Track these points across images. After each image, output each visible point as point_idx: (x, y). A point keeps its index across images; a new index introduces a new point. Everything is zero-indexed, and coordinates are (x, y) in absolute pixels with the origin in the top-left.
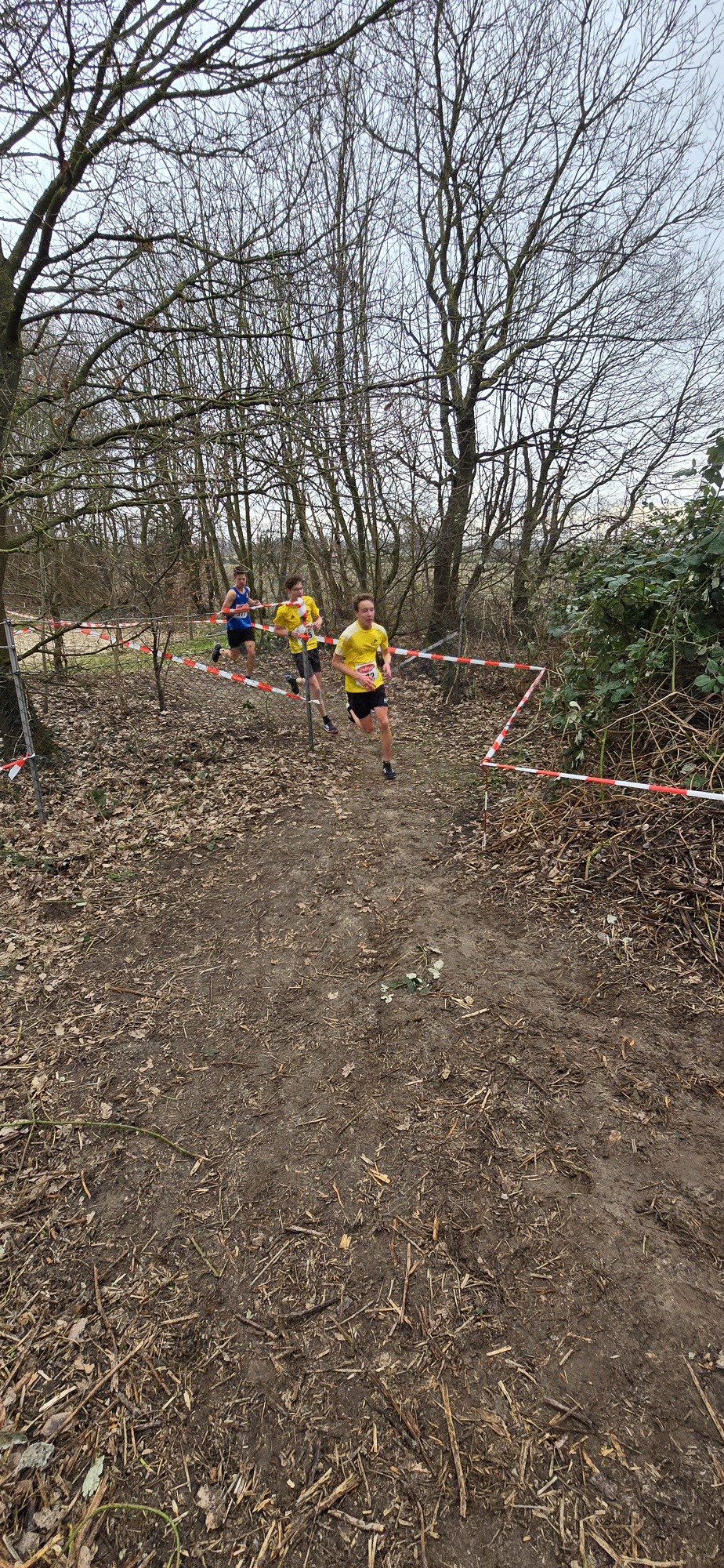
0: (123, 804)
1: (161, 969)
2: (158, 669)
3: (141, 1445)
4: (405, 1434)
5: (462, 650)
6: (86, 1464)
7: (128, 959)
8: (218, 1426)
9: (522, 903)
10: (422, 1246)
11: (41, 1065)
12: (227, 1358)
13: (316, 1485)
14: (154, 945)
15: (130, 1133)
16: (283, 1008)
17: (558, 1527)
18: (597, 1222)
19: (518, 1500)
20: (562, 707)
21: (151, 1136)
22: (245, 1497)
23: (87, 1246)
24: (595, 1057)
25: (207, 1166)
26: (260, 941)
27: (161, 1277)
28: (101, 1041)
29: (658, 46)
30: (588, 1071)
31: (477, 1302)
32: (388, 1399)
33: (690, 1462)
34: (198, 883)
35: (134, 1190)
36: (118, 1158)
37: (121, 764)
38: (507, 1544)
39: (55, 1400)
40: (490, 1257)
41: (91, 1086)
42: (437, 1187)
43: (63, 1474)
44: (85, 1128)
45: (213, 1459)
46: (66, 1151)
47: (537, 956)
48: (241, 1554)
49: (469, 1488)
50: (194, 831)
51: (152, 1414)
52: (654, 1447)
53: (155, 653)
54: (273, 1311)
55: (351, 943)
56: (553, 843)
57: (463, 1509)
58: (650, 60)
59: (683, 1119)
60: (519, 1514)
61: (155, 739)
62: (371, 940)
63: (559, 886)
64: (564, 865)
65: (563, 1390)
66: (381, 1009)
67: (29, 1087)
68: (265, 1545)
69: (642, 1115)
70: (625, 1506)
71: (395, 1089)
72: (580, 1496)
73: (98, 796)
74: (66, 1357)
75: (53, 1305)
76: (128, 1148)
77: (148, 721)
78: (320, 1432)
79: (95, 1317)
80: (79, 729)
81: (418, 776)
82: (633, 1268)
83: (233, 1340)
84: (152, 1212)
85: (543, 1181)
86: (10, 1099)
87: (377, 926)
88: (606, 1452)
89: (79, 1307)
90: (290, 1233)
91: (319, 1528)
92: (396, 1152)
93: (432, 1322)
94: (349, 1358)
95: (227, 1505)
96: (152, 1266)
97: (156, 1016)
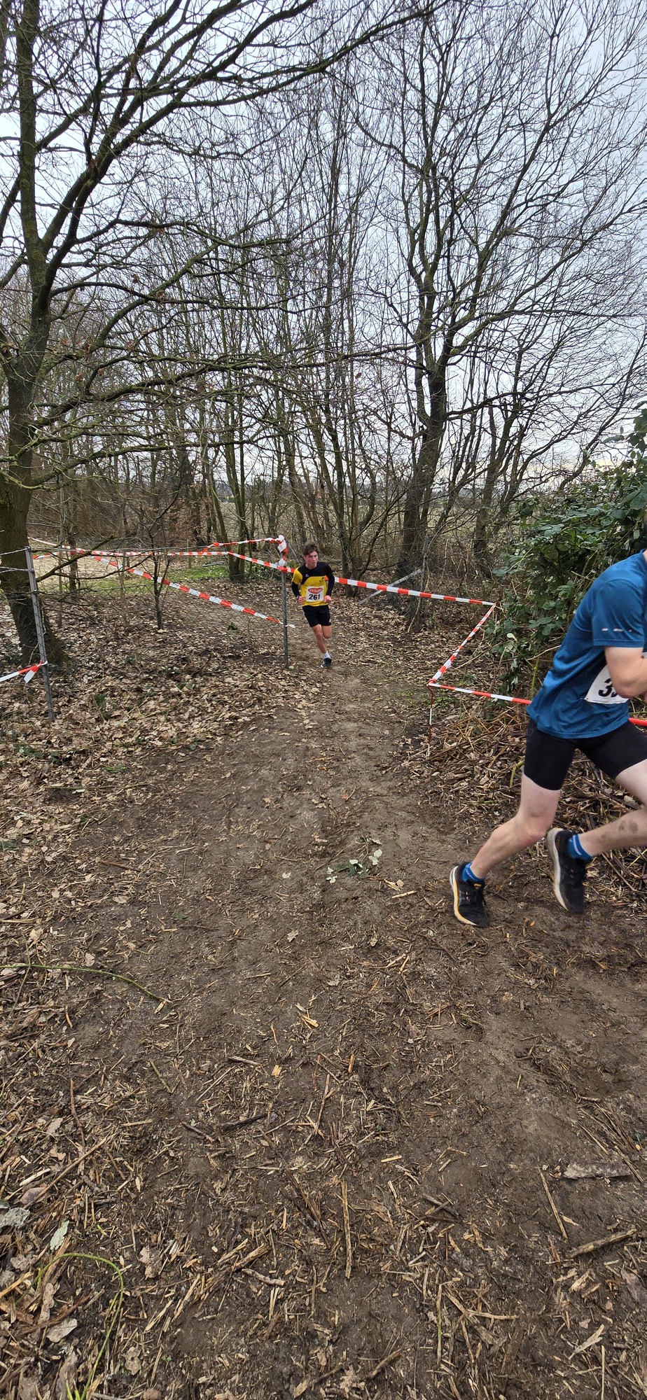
0: (121, 708)
1: (144, 847)
2: (157, 593)
3: (99, 1215)
4: (308, 1216)
5: (424, 587)
6: (55, 1226)
7: (116, 839)
8: (162, 1205)
9: (455, 805)
10: (339, 1077)
11: (39, 921)
12: (172, 1154)
13: (235, 1251)
14: (139, 827)
15: (108, 979)
16: (245, 884)
17: (422, 1289)
18: (483, 1063)
19: (393, 1268)
20: (501, 638)
21: (125, 981)
22: (178, 1257)
23: (67, 1065)
24: (500, 933)
25: (169, 1007)
26: (229, 828)
27: (124, 1091)
28: (89, 904)
29: (618, 57)
30: (493, 944)
31: (378, 1121)
32: (298, 1190)
33: (532, 1245)
34: (180, 778)
35: (108, 1023)
36: (96, 998)
37: (121, 674)
38: (379, 1298)
39: (33, 1177)
40: (394, 1088)
41: (78, 940)
42: (356, 1032)
43: (36, 1232)
44: (71, 972)
45: (155, 1227)
46: (54, 990)
47: (462, 850)
48: (171, 1297)
49: (354, 1258)
50: (180, 734)
51: (109, 1193)
52: (506, 1234)
53: (156, 579)
54: (212, 1120)
55: (306, 834)
56: (487, 755)
57: (348, 1273)
58: (611, 70)
59: (566, 986)
60: (392, 1278)
61: (151, 653)
62: (323, 831)
63: (488, 792)
64: (493, 774)
65: (439, 1190)
66: (326, 888)
67: (27, 938)
68: (190, 1291)
69: (532, 982)
70: (476, 1276)
71: (330, 952)
72: (442, 1268)
73: (99, 700)
74: (44, 1147)
75: (36, 1107)
76: (106, 990)
77: (148, 638)
78: (241, 1213)
79: (69, 1118)
80: (88, 642)
81: (378, 694)
82: (507, 1099)
83: (178, 1141)
84: (121, 1040)
85: (446, 1030)
86: (10, 947)
87: (330, 820)
88: (467, 1236)
89: (56, 1109)
90: (232, 1062)
91: (234, 1281)
92: (326, 1003)
93: (340, 1135)
94: (271, 1159)
95: (163, 1262)
96: (117, 1082)
97: (137, 886)
